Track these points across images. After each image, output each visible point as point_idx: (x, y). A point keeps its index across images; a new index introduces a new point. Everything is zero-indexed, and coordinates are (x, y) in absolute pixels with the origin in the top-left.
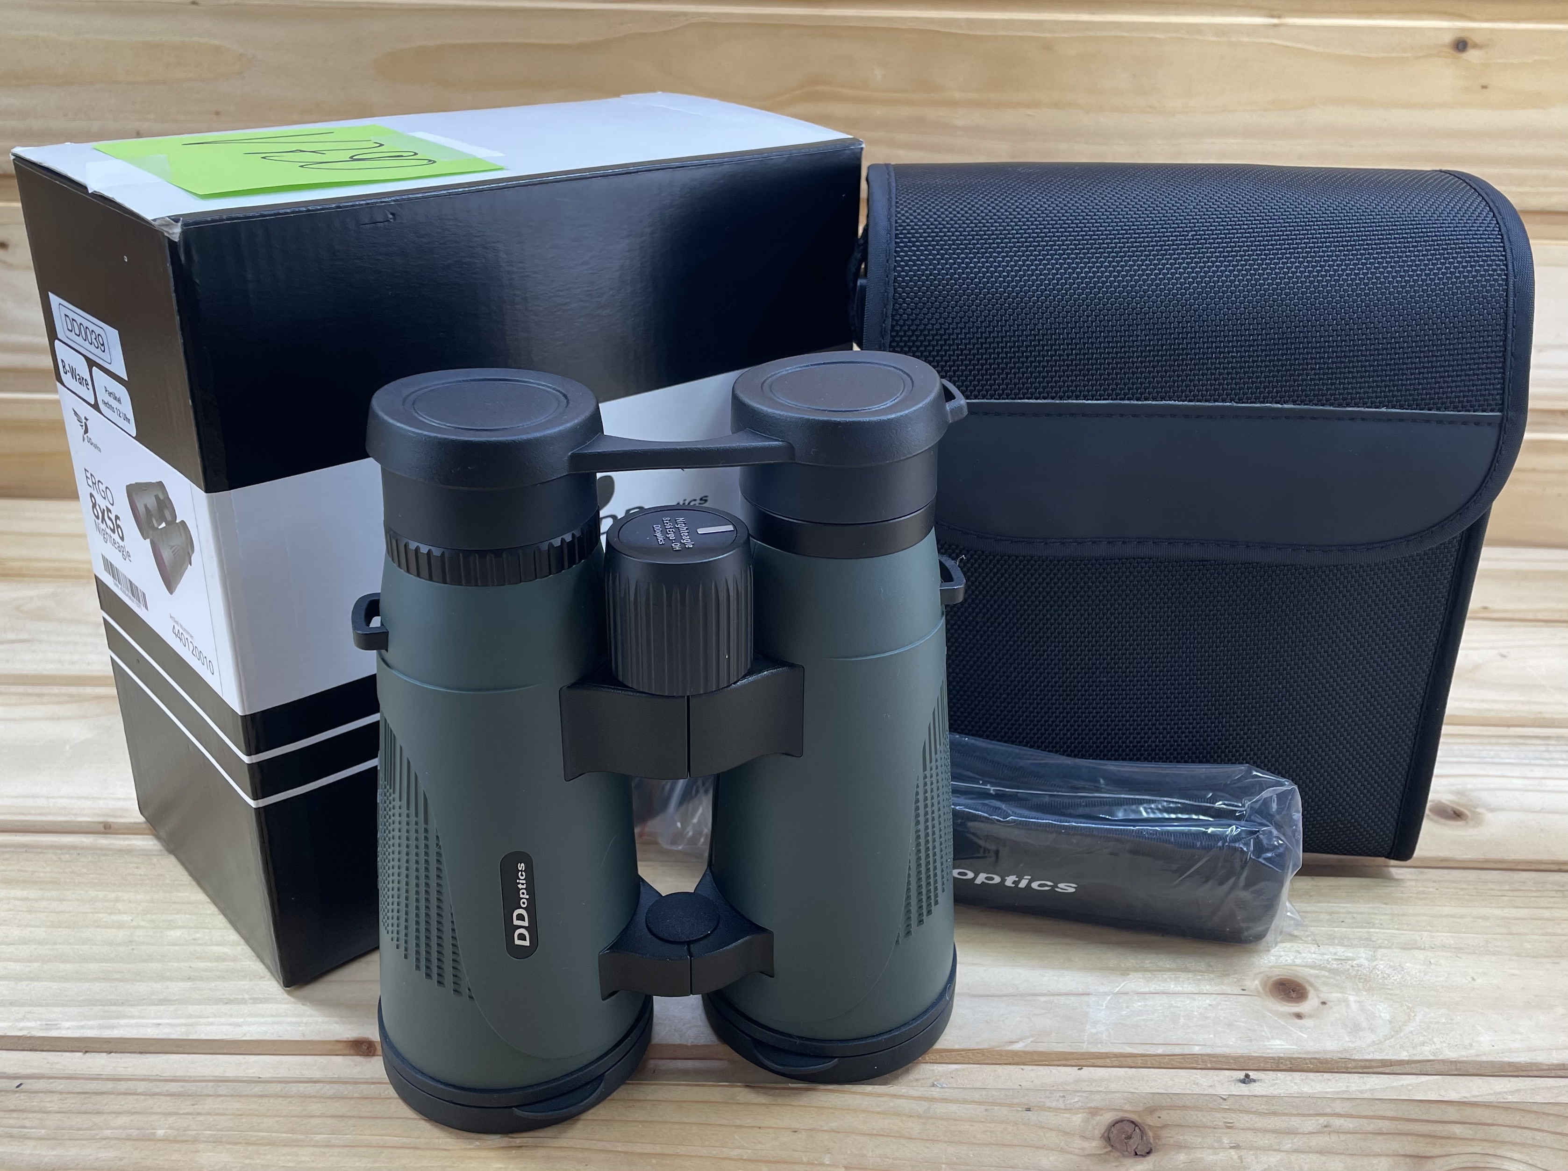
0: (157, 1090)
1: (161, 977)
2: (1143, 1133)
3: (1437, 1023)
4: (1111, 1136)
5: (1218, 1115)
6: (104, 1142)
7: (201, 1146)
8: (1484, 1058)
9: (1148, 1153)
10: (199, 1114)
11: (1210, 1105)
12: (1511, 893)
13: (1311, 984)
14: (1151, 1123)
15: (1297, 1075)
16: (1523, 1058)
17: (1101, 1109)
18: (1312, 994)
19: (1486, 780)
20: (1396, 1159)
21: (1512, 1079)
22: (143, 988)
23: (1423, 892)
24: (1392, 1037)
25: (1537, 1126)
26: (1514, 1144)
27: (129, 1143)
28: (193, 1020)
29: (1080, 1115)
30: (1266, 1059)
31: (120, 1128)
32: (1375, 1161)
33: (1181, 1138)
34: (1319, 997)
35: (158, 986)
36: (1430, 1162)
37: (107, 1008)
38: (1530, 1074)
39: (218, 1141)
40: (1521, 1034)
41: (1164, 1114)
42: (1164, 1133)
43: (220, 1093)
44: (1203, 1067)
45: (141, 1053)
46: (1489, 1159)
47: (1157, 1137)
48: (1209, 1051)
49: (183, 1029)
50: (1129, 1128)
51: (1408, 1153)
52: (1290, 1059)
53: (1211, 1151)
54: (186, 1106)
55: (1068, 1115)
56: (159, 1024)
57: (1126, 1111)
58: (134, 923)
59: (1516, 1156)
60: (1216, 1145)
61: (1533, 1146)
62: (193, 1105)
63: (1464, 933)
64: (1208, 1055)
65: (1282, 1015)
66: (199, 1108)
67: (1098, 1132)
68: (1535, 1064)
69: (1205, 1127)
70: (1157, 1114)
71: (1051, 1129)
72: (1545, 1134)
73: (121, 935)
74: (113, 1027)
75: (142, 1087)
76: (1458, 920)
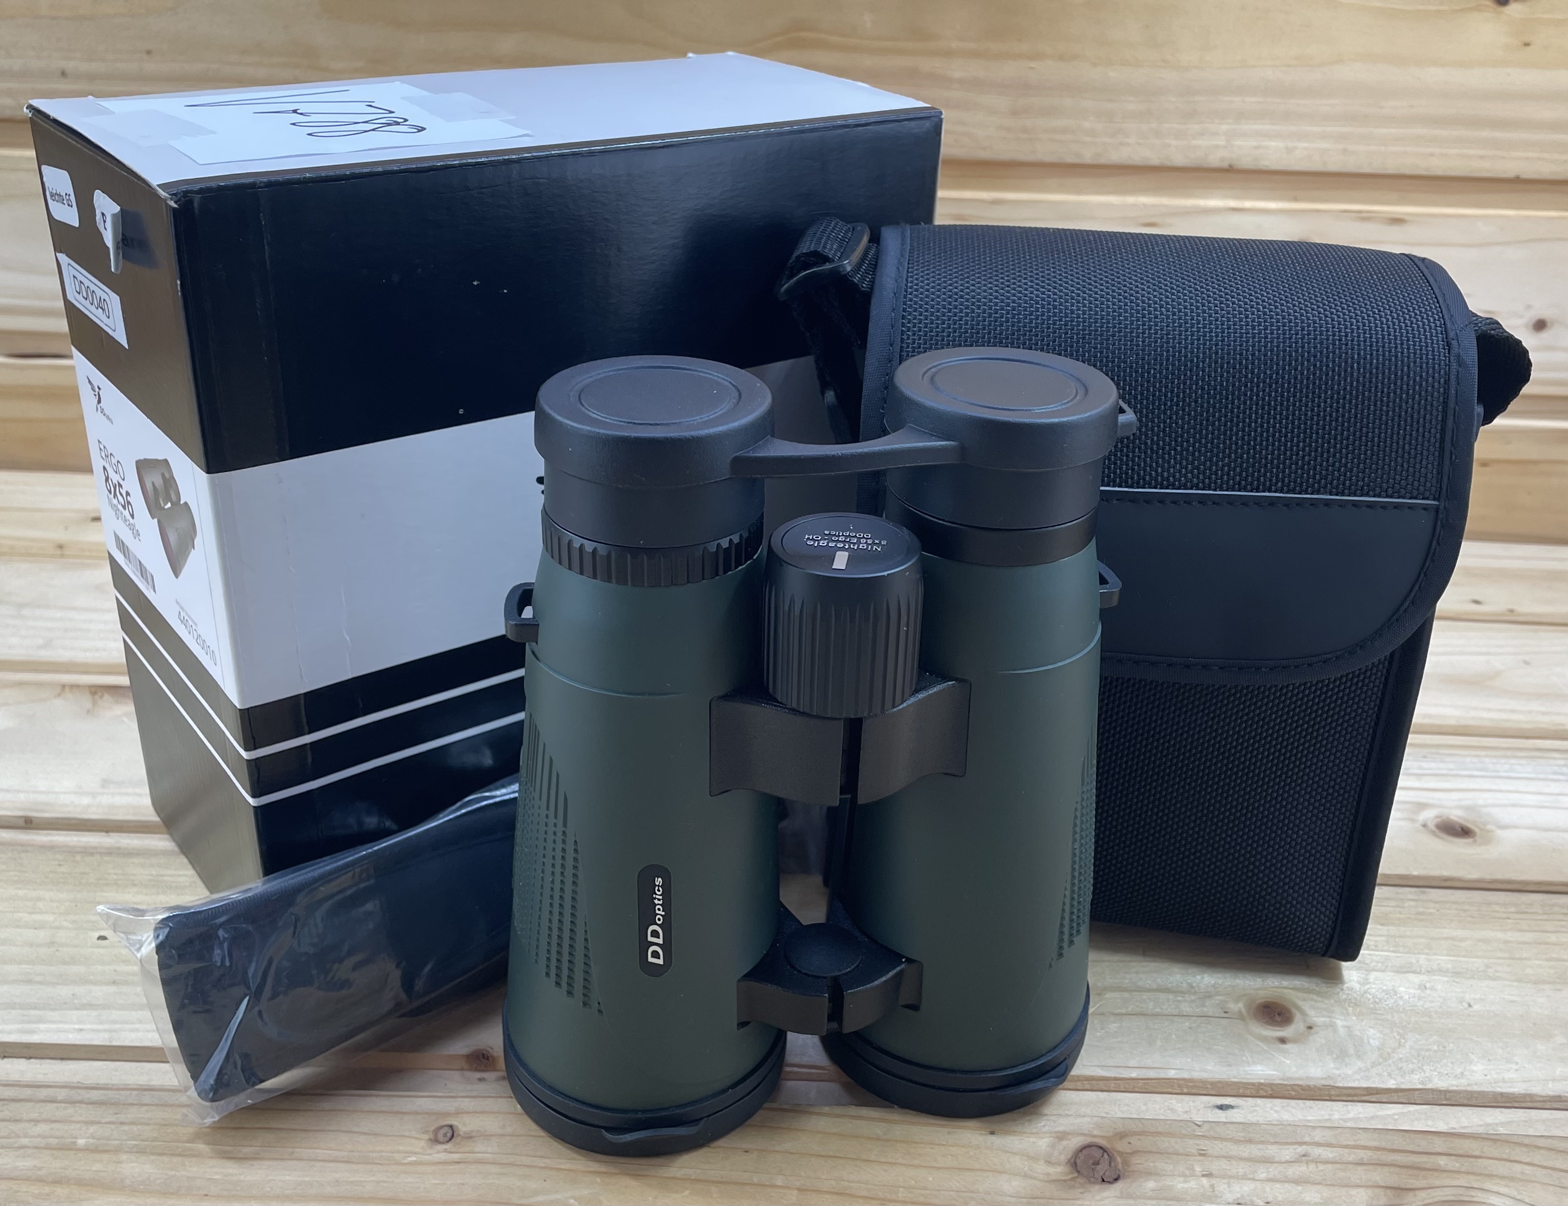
0: (80, 1098)
1: (83, 981)
2: (1111, 1159)
3: (1428, 1050)
4: (1078, 1161)
5: (1191, 1142)
6: (22, 1151)
7: (124, 1157)
8: (1476, 1088)
9: (1116, 1180)
10: (122, 1123)
11: (1184, 1132)
12: (1518, 916)
13: (1298, 1008)
14: (1120, 1149)
15: (1278, 1102)
16: (1518, 1088)
17: (1069, 1134)
18: (1298, 1016)
19: (1499, 795)
20: (1376, 1190)
21: (1504, 1110)
22: (64, 991)
23: (1422, 913)
24: (1380, 1064)
25: (1528, 1160)
26: (1503, 1177)
27: (48, 1152)
28: (118, 1026)
29: (1046, 1140)
30: (1246, 1085)
31: (39, 1136)
32: (1353, 1192)
33: (1152, 1164)
34: (1305, 1021)
35: (80, 990)
36: (1411, 1194)
37: (26, 1012)
38: (1523, 1105)
39: (141, 1151)
40: (1517, 1063)
41: (1133, 1140)
42: (1135, 1160)
44: (1179, 1091)
45: (62, 1059)
47: (1126, 1163)
48: (1186, 1075)
49: (106, 1035)
50: (1097, 1153)
51: (1389, 1184)
52: (1271, 1085)
53: (1182, 1179)
55: (1034, 1140)
56: (81, 1030)
57: (1095, 1136)
58: (56, 924)
59: (1503, 1190)
60: (1187, 1172)
61: (1521, 1180)
62: (117, 1114)
63: (1464, 956)
64: (1184, 1079)
65: (1265, 1039)
66: (122, 1117)
67: (1063, 1158)
68: (1530, 1095)
69: (1177, 1154)
70: (1127, 1140)
71: (1015, 1154)
72: (1535, 1168)
74: (33, 1032)
75: (62, 1094)
76: (1456, 943)
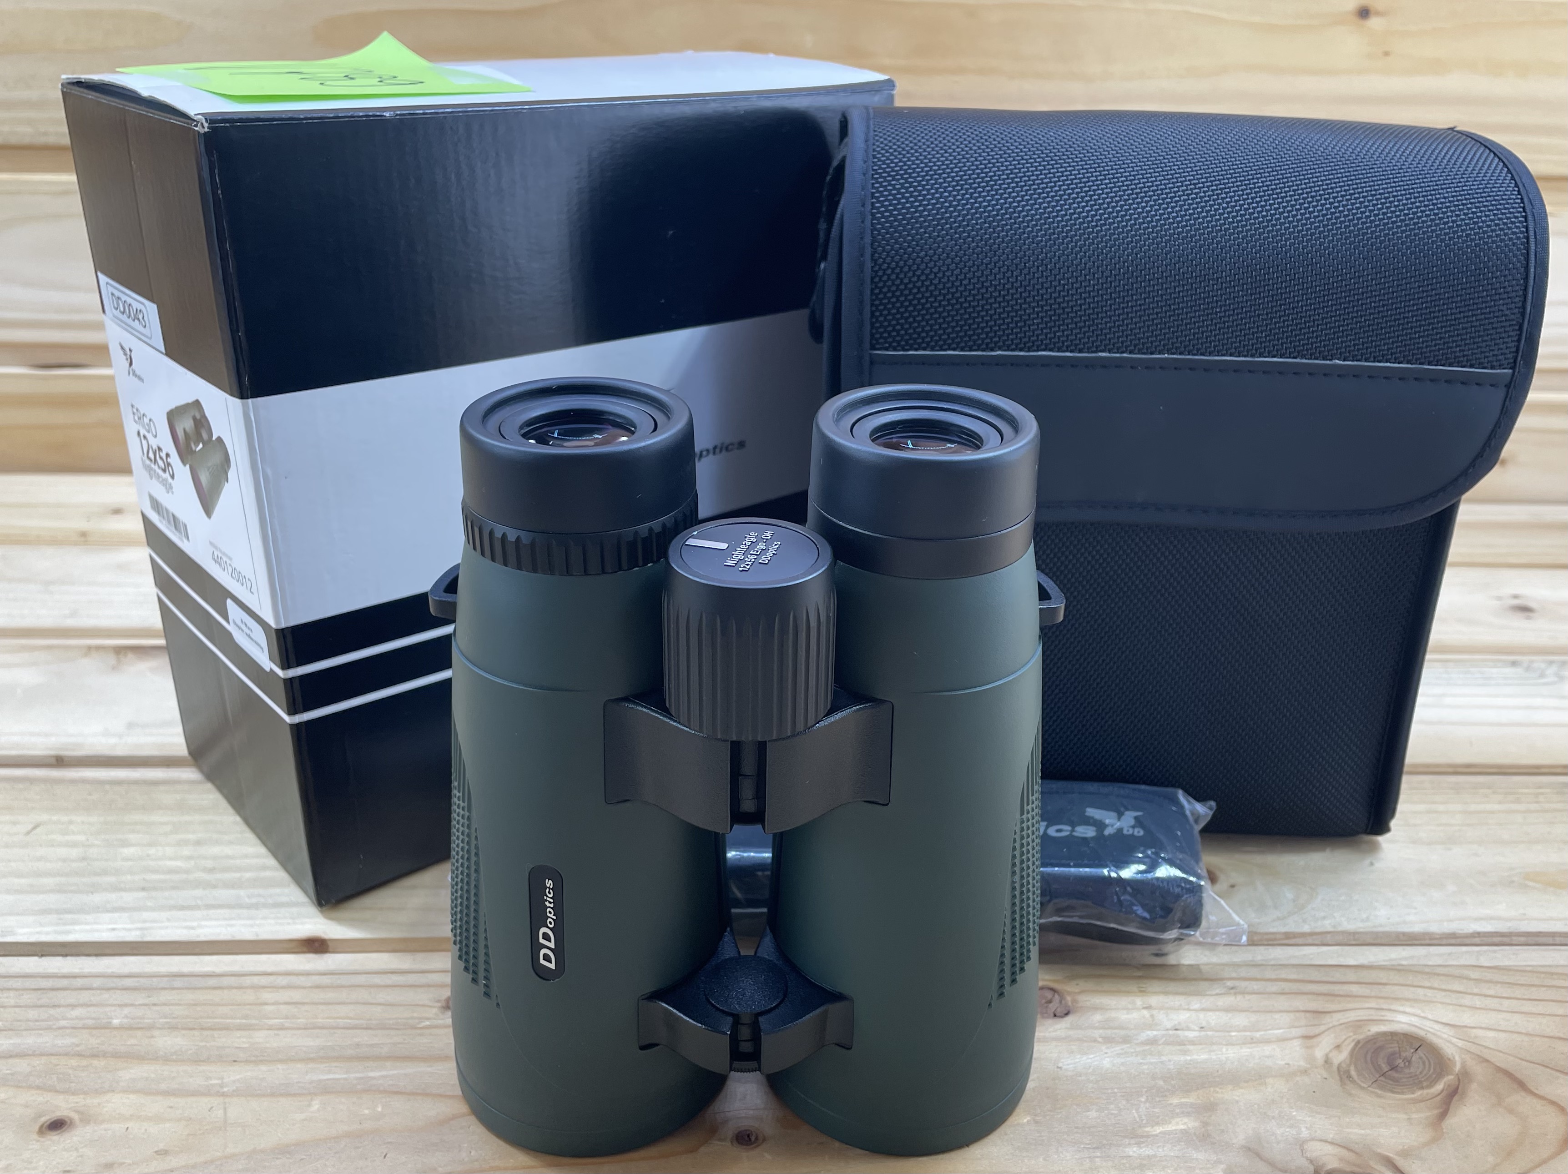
43: (176, 986)
46: (1383, 1013)
54: (140, 998)
73: (74, 852)
